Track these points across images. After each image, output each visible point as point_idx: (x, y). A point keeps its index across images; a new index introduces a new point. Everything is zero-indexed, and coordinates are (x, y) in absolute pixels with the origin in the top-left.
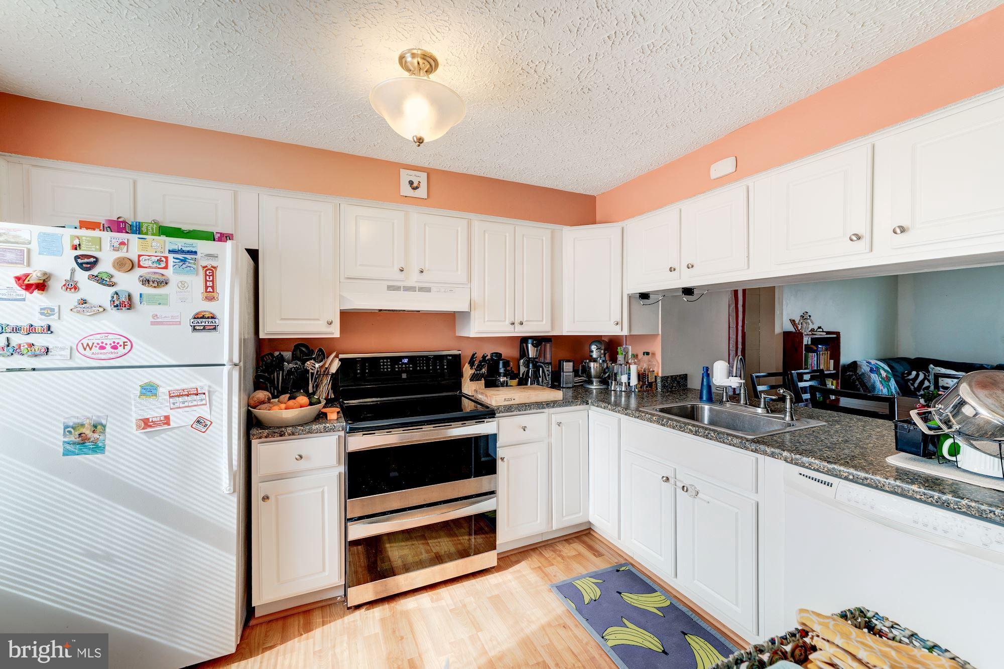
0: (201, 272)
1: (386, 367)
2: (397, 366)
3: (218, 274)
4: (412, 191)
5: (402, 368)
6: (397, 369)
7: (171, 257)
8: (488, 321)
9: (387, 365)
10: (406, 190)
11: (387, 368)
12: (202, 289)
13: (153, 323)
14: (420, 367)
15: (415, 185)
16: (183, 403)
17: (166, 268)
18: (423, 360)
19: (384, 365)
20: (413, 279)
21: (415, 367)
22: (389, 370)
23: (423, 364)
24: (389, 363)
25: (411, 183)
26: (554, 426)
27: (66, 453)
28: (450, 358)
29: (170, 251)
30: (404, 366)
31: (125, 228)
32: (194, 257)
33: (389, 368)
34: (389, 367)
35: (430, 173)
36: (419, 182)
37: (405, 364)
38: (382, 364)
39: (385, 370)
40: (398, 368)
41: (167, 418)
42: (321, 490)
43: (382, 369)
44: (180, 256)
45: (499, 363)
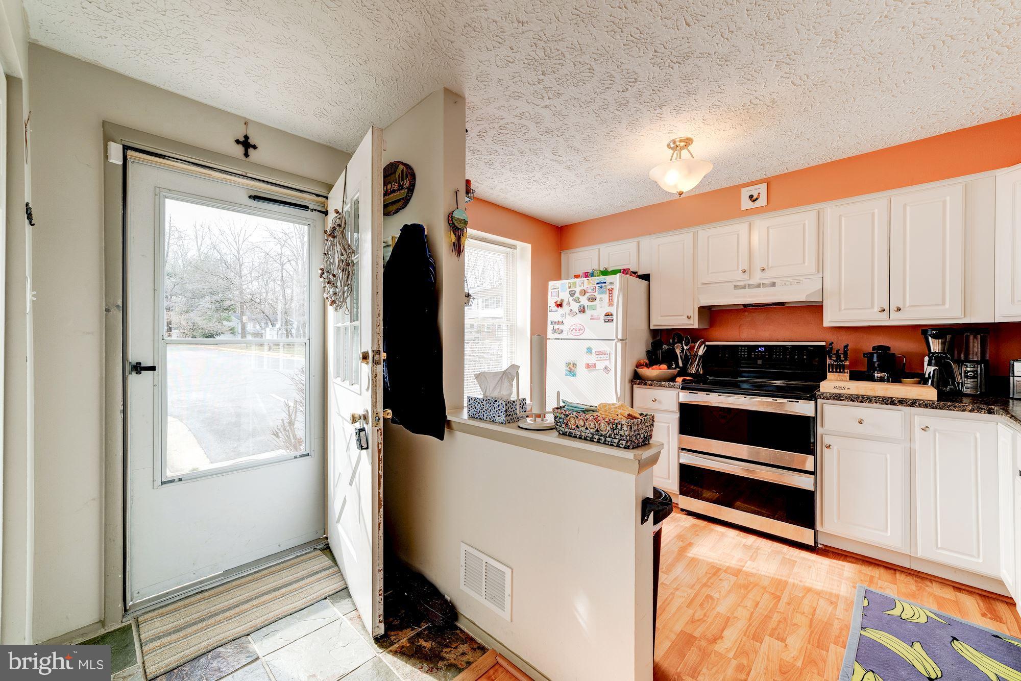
0: (608, 291)
1: (743, 353)
2: (753, 354)
3: (614, 291)
4: (752, 203)
5: (758, 355)
6: (753, 356)
7: (597, 286)
8: (844, 309)
9: (744, 352)
10: (746, 204)
11: (744, 355)
12: (608, 301)
13: (591, 319)
14: (776, 355)
15: (755, 197)
16: (601, 357)
17: (595, 292)
18: (780, 349)
19: (741, 352)
20: (757, 278)
21: (770, 355)
22: (746, 356)
23: (780, 352)
24: (746, 351)
25: (751, 197)
26: (918, 431)
27: (566, 375)
28: (811, 348)
29: (597, 284)
30: (760, 354)
31: (587, 275)
32: (604, 285)
33: (746, 355)
34: (746, 353)
35: (769, 182)
36: (759, 193)
37: (762, 352)
38: (740, 350)
39: (743, 356)
40: (755, 355)
41: (595, 364)
42: (667, 425)
43: (739, 355)
44: (600, 285)
45: (873, 356)
